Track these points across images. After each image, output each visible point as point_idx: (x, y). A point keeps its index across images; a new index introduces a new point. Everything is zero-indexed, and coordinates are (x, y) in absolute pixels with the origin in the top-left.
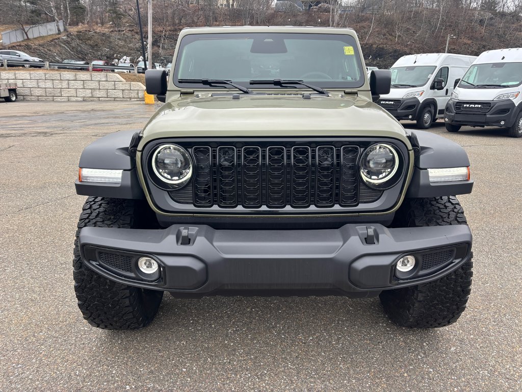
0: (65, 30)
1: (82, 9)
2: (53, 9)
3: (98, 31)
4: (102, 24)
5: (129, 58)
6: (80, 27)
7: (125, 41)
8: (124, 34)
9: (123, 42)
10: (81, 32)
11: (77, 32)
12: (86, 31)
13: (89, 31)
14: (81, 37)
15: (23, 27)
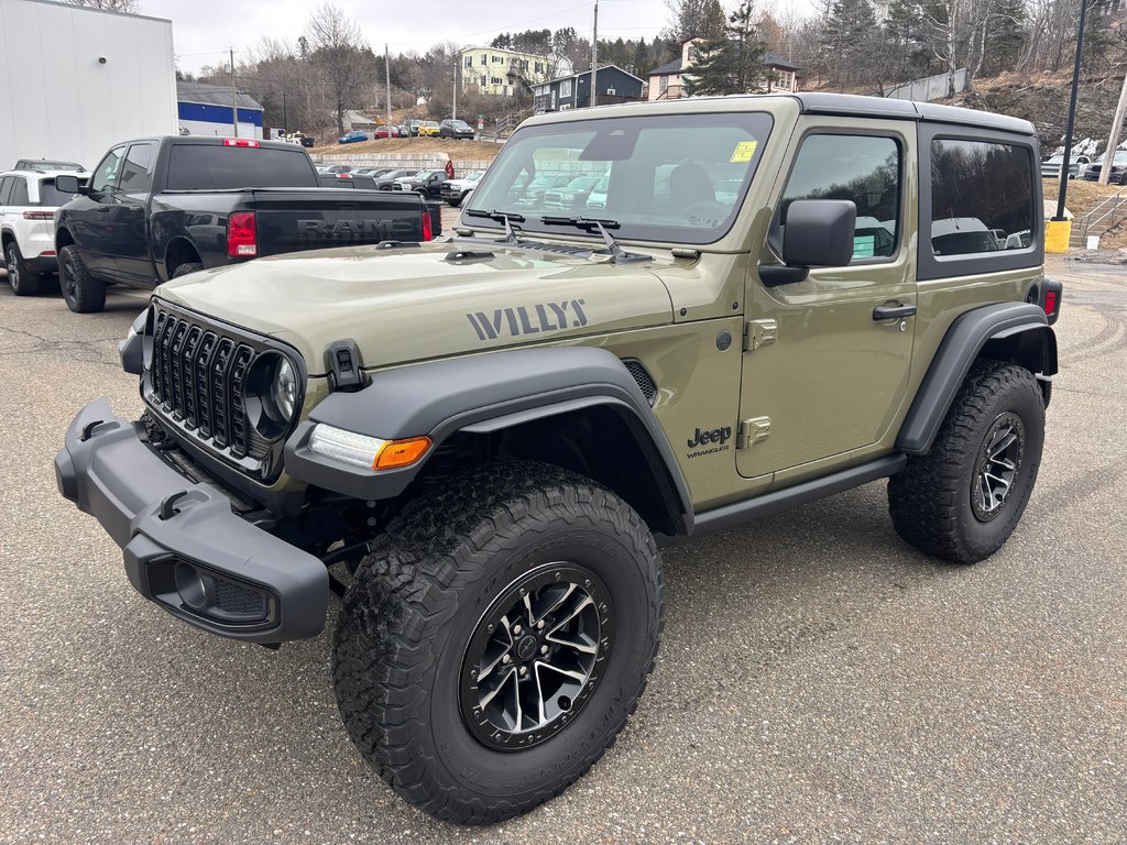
0: (967, 88)
1: (1019, 39)
2: (950, 46)
3: (1037, 85)
4: (1055, 68)
5: (1096, 143)
6: (1001, 78)
7: (1098, 103)
8: (1099, 88)
9: (1092, 106)
10: (998, 90)
11: (990, 91)
12: (1011, 87)
13: (1018, 87)
14: (996, 101)
15: (881, 88)
